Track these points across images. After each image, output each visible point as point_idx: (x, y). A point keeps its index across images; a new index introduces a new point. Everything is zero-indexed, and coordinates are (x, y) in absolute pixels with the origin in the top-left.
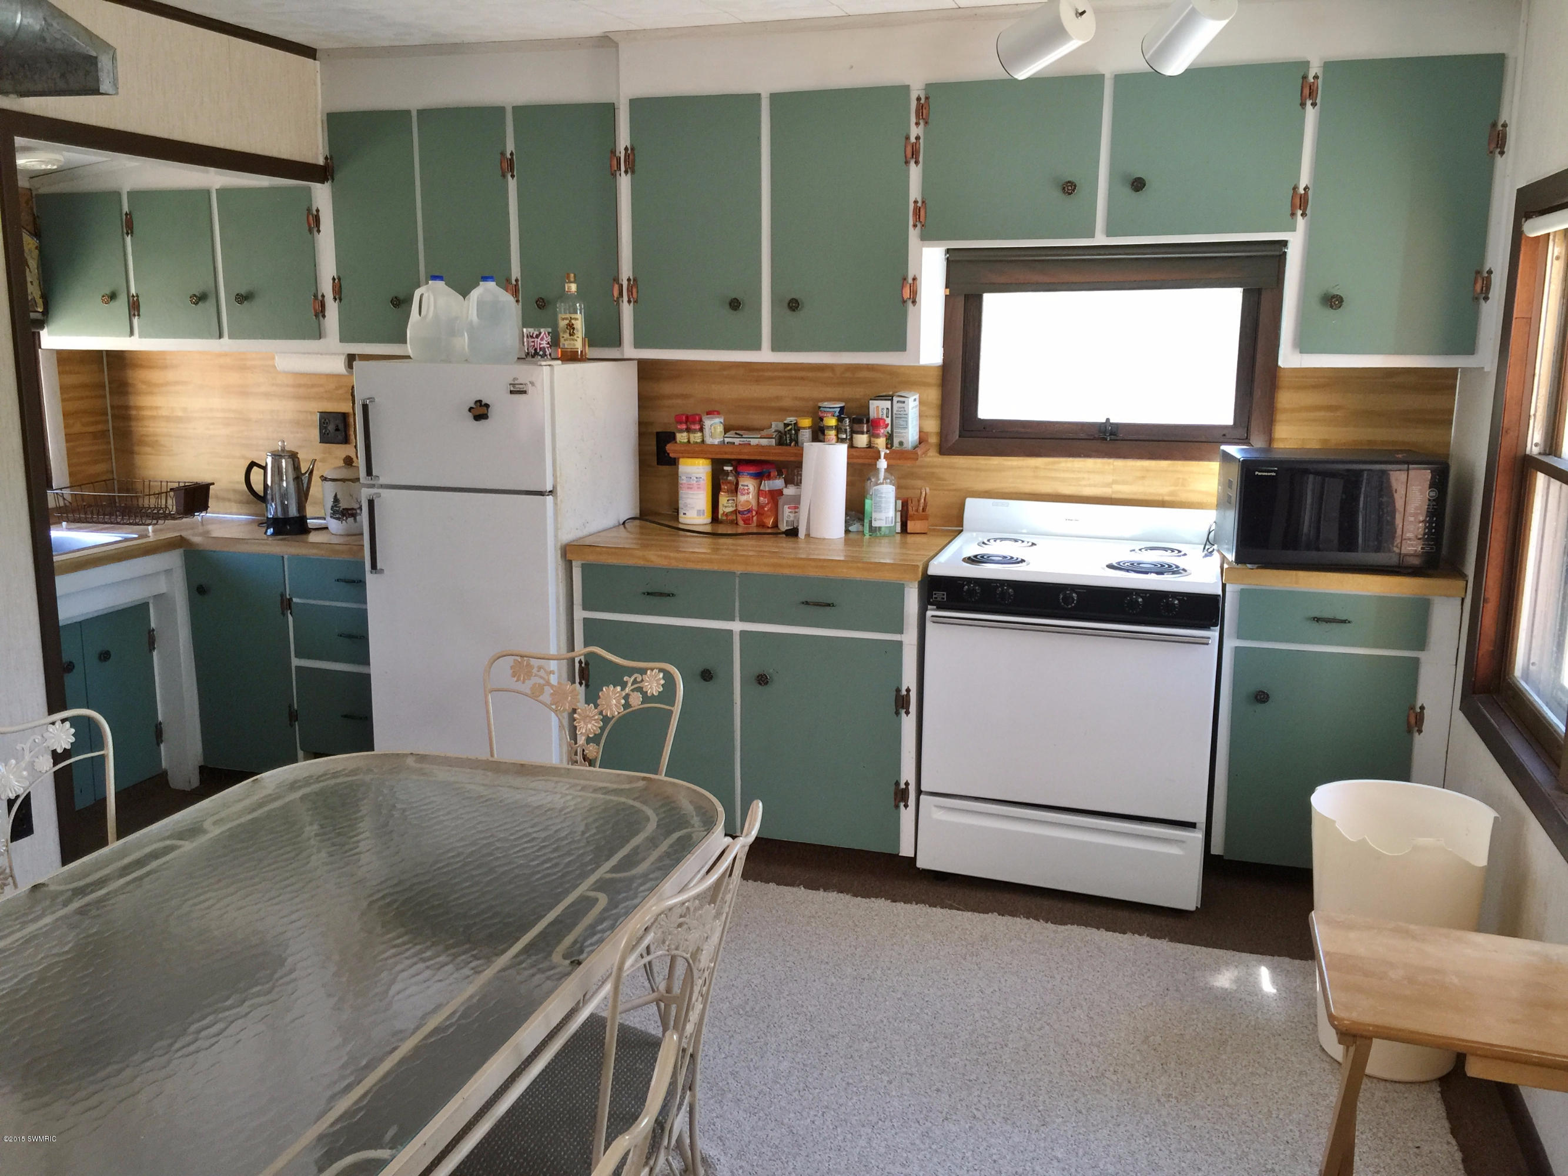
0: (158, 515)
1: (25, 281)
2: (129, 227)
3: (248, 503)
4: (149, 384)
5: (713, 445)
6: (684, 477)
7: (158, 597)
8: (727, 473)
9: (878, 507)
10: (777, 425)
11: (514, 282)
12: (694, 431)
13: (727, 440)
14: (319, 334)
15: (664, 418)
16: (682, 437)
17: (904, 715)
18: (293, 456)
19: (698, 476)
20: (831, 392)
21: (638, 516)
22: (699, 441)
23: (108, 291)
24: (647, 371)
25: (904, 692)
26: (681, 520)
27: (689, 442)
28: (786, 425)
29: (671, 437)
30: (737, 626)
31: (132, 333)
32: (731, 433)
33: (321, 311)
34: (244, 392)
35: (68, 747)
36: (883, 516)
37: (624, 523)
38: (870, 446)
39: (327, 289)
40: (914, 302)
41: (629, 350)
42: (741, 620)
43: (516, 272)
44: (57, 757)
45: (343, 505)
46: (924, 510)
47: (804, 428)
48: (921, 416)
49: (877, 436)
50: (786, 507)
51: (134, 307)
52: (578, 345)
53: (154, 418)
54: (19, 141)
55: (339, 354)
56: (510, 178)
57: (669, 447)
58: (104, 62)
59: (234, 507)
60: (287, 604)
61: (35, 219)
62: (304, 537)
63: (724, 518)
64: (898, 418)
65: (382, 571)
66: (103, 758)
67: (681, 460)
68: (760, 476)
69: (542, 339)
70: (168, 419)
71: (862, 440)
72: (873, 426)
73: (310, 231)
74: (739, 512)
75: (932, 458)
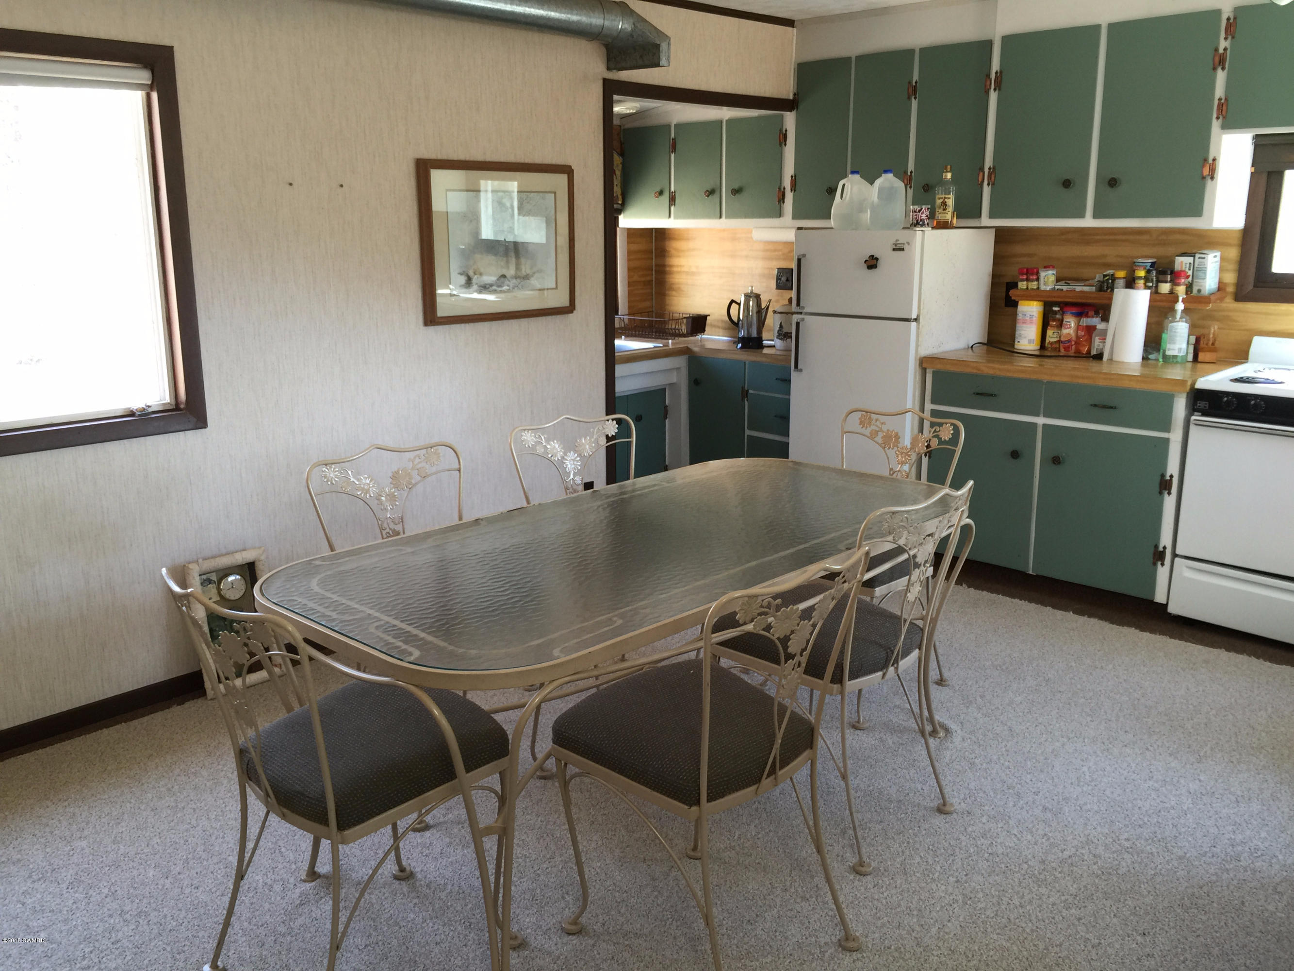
0: (676, 335)
1: (613, 184)
2: (674, 148)
3: (729, 329)
4: (677, 250)
5: (1045, 291)
6: (1020, 315)
7: (671, 385)
8: (1056, 313)
9: (1172, 341)
10: (1099, 277)
11: (909, 174)
12: (1032, 281)
13: (1057, 287)
14: (780, 214)
15: (1011, 271)
16: (1022, 285)
17: (1166, 495)
18: (758, 297)
19: (1031, 314)
20: (1147, 251)
21: (986, 341)
22: (1035, 287)
23: (658, 190)
24: (1002, 237)
25: (1168, 478)
26: (1016, 347)
27: (1027, 288)
28: (1105, 276)
29: (1014, 285)
30: (1041, 421)
31: (670, 216)
32: (1062, 283)
33: (782, 199)
34: (733, 256)
35: (614, 434)
36: (1177, 346)
37: (972, 347)
38: (1172, 292)
39: (787, 183)
40: (1212, 178)
41: (985, 221)
42: (1045, 416)
43: (911, 167)
44: (609, 439)
45: (785, 330)
46: (1213, 344)
47: (1120, 278)
48: (1222, 269)
49: (1178, 284)
50: (1097, 338)
51: (672, 200)
52: (948, 217)
53: (679, 272)
54: (615, 97)
55: (792, 228)
56: (913, 99)
57: (1012, 292)
58: (664, 46)
59: (721, 331)
60: (745, 394)
61: (621, 144)
62: (759, 350)
63: (1050, 346)
64: (1198, 271)
65: (801, 370)
66: (630, 443)
67: (1020, 303)
68: (1079, 315)
69: (922, 213)
70: (687, 273)
71: (1165, 288)
72: (1175, 276)
73: (780, 145)
74: (1062, 342)
75: (1229, 303)
